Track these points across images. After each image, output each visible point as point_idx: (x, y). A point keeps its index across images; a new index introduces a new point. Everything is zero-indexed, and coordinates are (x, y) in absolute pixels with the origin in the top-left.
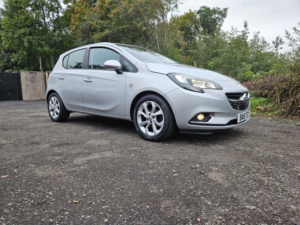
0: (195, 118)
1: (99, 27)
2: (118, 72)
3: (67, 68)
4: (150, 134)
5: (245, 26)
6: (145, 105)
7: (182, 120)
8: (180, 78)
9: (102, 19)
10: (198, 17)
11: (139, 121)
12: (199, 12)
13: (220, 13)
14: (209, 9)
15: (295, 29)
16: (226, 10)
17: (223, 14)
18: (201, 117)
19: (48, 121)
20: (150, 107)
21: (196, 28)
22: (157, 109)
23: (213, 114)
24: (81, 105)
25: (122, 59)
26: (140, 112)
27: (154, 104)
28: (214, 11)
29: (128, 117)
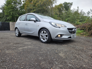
0: (57, 36)
1: (32, 9)
2: (35, 22)
3: (21, 21)
4: (44, 41)
5: (78, 8)
6: (42, 32)
7: (53, 37)
8: (53, 24)
9: (34, 6)
10: (63, 5)
11: (41, 37)
12: (64, 4)
13: (70, 4)
14: (67, 3)
16: (72, 3)
17: (71, 4)
18: (59, 36)
19: (15, 37)
22: (46, 33)
23: (63, 35)
25: (36, 18)
26: (41, 34)
27: (45, 32)
28: (69, 3)
29: (38, 36)
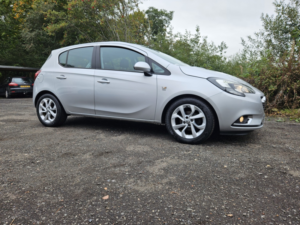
1: (54, 18)
2: (147, 74)
4: (188, 137)
5: (197, 30)
6: (181, 108)
7: (225, 123)
10: (146, 16)
12: (147, 12)
13: (166, 15)
14: (156, 11)
15: (249, 37)
16: (172, 13)
17: (170, 16)
20: (188, 110)
21: (146, 27)
23: (251, 116)
24: (92, 108)
26: (175, 115)
27: (193, 107)
28: (162, 13)
29: (158, 120)
